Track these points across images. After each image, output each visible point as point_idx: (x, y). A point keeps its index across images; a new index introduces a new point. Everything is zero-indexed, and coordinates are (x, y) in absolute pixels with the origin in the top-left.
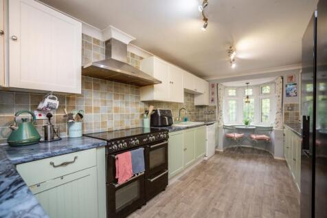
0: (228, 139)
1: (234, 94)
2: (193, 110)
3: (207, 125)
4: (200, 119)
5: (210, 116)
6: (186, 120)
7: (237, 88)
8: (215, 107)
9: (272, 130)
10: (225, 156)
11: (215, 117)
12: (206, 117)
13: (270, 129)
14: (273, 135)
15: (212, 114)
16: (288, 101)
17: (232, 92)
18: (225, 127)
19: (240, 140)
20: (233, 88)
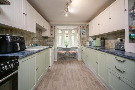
0: (59, 54)
1: (61, 33)
2: (41, 39)
3: (51, 48)
4: (45, 44)
5: (50, 43)
6: (36, 45)
7: (62, 30)
8: (53, 38)
9: (77, 49)
10: (59, 63)
11: (53, 43)
12: (48, 43)
13: (76, 48)
14: (77, 50)
15: (51, 41)
16: (83, 36)
17: (60, 32)
18: (58, 48)
19: (65, 54)
20: (60, 29)
